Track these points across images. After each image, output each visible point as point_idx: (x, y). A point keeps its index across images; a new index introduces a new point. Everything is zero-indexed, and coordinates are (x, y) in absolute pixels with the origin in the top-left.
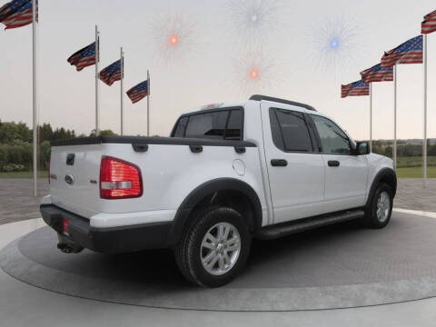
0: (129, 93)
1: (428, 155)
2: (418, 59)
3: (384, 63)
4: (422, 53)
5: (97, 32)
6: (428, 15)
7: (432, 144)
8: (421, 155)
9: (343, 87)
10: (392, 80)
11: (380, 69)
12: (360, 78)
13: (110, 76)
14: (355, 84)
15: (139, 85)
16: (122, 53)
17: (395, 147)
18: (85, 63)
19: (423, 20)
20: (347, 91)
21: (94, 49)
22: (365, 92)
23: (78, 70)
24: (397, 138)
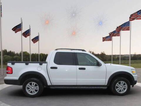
0: (32, 40)
1: (131, 60)
2: (128, 29)
3: (117, 30)
4: (129, 27)
5: (22, 20)
6: (132, 15)
7: (132, 56)
8: (128, 60)
9: (103, 38)
10: (119, 36)
11: (115, 32)
12: (109, 35)
13: (26, 34)
14: (107, 37)
15: (36, 37)
16: (30, 27)
17: (120, 57)
18: (18, 30)
19: (130, 16)
20: (104, 39)
21: (21, 26)
22: (111, 40)
23: (16, 33)
24: (121, 54)
